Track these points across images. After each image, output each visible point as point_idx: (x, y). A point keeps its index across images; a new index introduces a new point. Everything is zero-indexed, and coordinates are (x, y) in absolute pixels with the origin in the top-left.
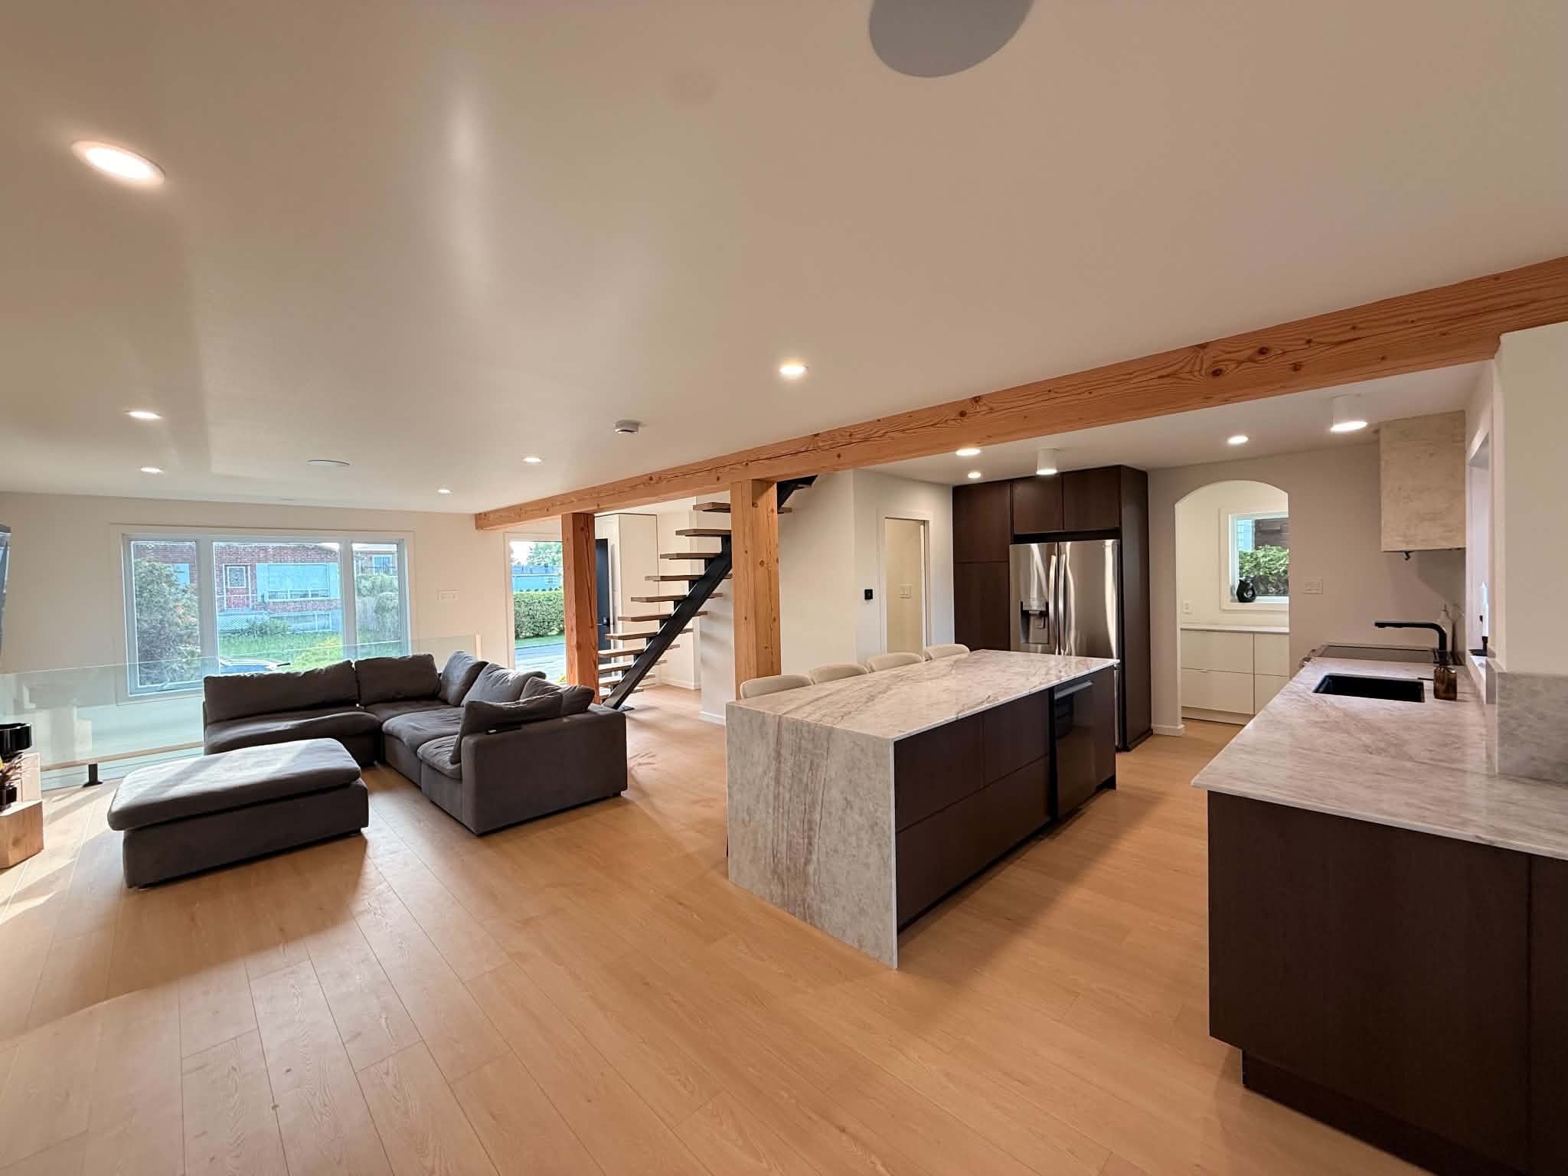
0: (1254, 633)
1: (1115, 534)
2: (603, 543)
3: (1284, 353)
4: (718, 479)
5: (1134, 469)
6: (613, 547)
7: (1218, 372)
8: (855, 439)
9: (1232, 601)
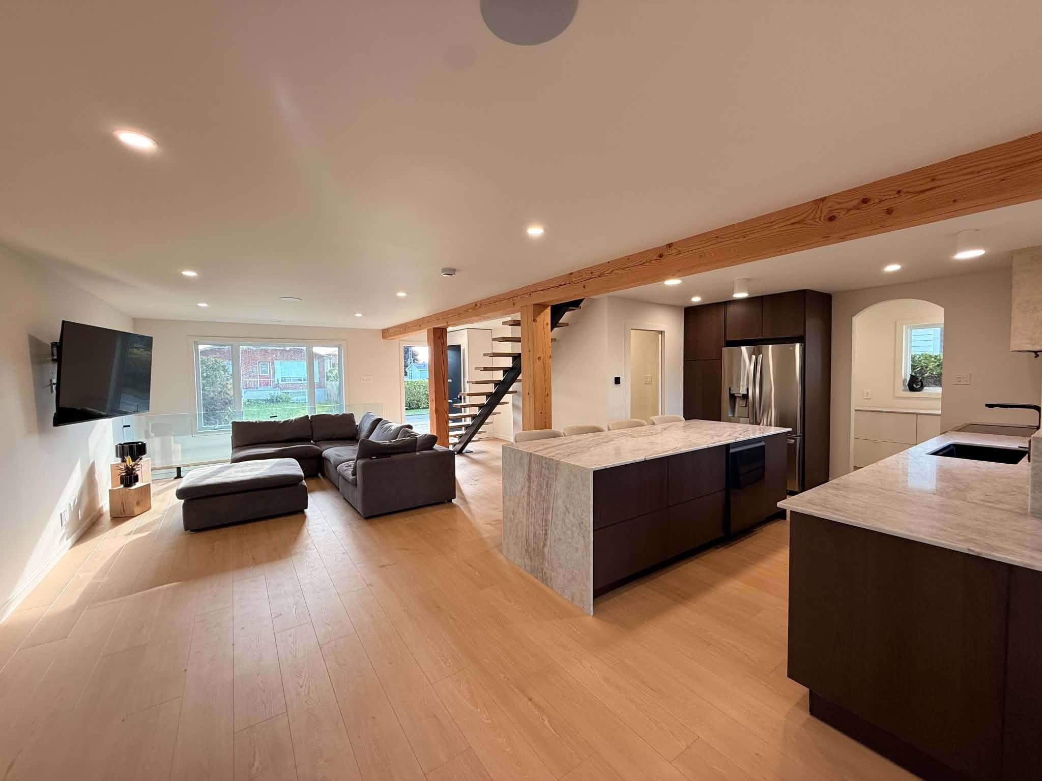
0: (917, 414)
1: (801, 339)
2: (457, 348)
3: (881, 201)
4: (514, 304)
5: (817, 292)
6: (464, 350)
7: (833, 218)
8: (594, 275)
9: (904, 391)
